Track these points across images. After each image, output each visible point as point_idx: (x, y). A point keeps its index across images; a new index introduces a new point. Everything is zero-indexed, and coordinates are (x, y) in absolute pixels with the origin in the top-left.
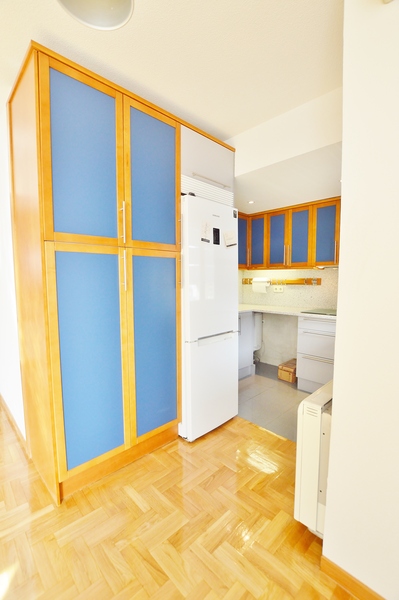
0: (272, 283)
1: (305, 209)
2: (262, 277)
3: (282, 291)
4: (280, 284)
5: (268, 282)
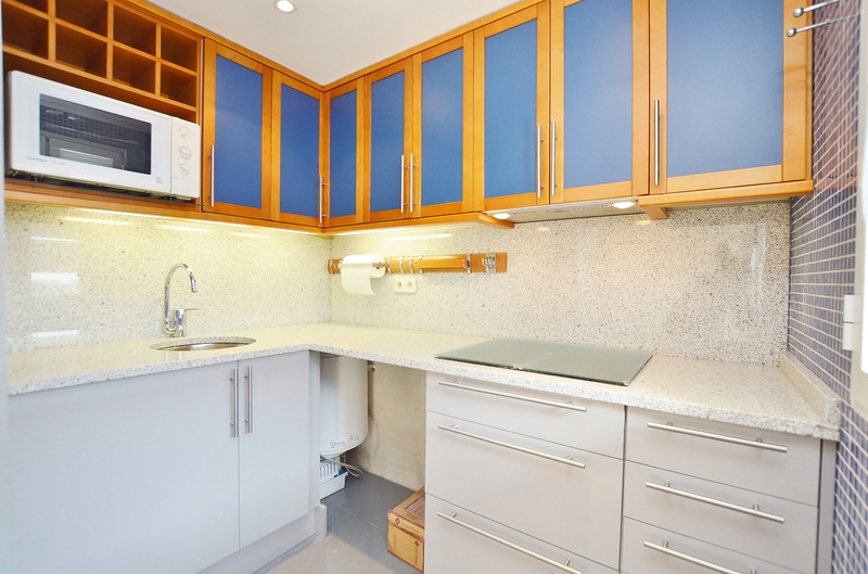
0: (389, 268)
1: (453, 46)
3: (413, 289)
4: (406, 271)
5: (378, 266)
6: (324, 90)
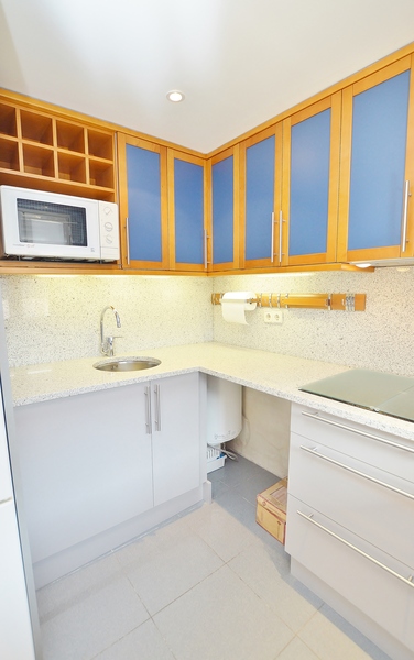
3: (280, 321)
4: (274, 306)
5: (251, 301)
6: (206, 158)
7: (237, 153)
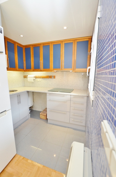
0: (36, 77)
1: (48, 44)
2: (32, 75)
3: (40, 81)
4: (39, 78)
5: (34, 77)
6: (23, 46)
7: (31, 47)
